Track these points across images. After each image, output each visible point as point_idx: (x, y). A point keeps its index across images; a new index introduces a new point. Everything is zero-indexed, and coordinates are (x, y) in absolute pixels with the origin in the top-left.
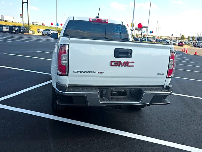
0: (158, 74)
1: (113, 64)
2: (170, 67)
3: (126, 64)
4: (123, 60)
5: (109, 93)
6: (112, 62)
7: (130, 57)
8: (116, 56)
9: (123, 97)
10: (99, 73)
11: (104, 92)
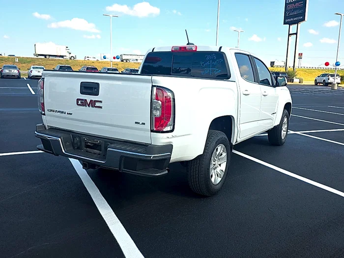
0: (136, 123)
1: (80, 103)
2: (154, 112)
3: (93, 104)
4: (89, 98)
5: (83, 144)
6: (78, 100)
7: (97, 95)
8: (82, 93)
9: (98, 152)
10: (67, 113)
11: (75, 141)
